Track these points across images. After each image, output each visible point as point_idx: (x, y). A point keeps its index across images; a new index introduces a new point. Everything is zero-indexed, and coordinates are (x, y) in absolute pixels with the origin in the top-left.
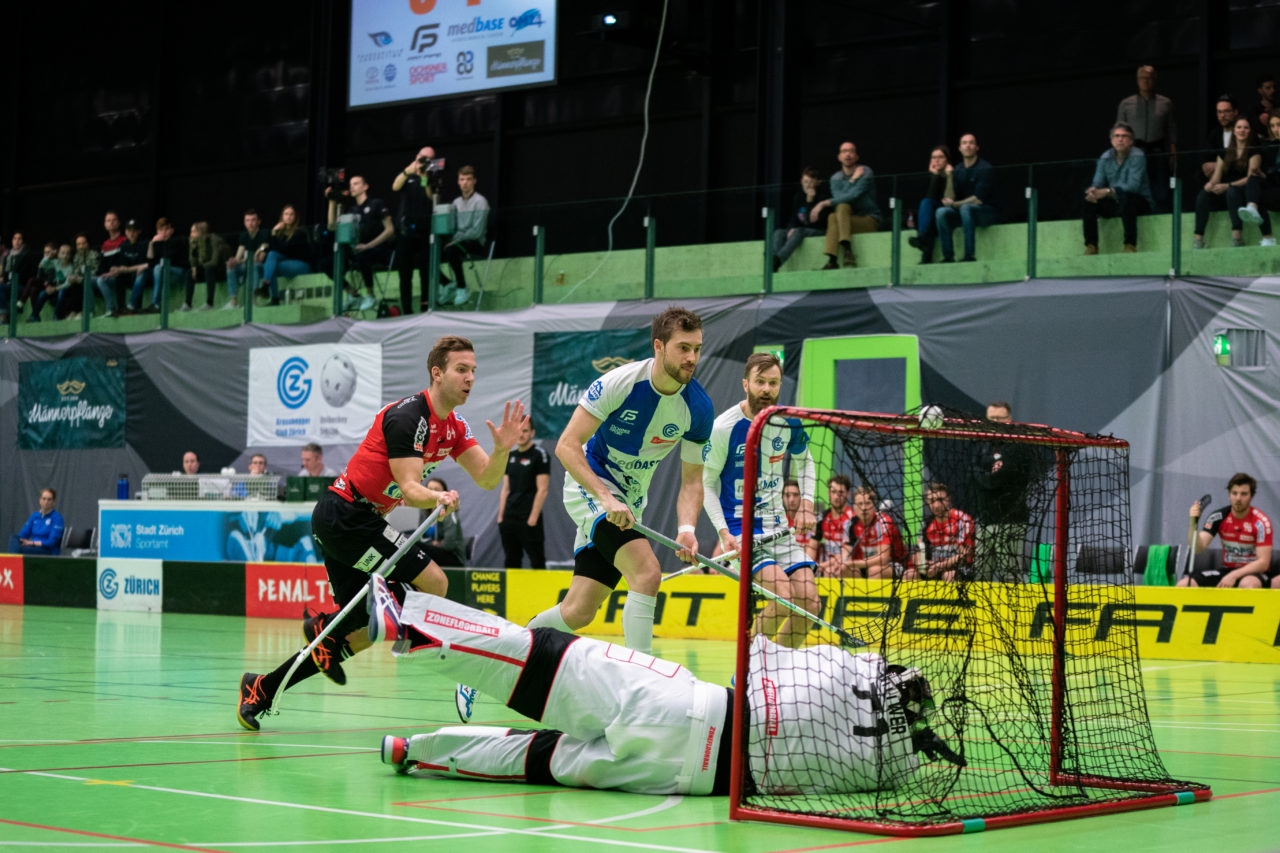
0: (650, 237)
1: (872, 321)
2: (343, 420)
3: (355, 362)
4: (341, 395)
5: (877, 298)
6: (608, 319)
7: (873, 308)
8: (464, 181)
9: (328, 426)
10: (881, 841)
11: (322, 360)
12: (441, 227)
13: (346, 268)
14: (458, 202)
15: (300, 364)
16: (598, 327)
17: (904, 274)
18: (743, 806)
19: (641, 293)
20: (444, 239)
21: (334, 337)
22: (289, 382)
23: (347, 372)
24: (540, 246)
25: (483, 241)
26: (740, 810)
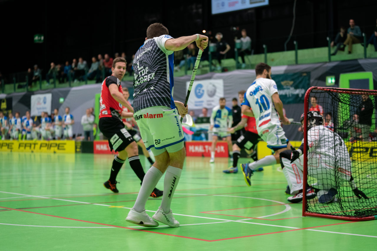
0: (296, 47)
1: (359, 68)
2: (213, 101)
3: (216, 85)
4: (212, 94)
5: (361, 62)
6: (286, 71)
7: (359, 65)
8: (244, 33)
9: (209, 103)
10: (348, 223)
11: (207, 84)
12: (238, 46)
13: (213, 58)
14: (242, 39)
15: (200, 86)
16: (282, 73)
17: (368, 55)
18: (306, 212)
19: (294, 63)
20: (239, 50)
21: (210, 78)
22: (198, 91)
23: (213, 88)
24: (266, 50)
25: (250, 50)
26: (305, 213)
